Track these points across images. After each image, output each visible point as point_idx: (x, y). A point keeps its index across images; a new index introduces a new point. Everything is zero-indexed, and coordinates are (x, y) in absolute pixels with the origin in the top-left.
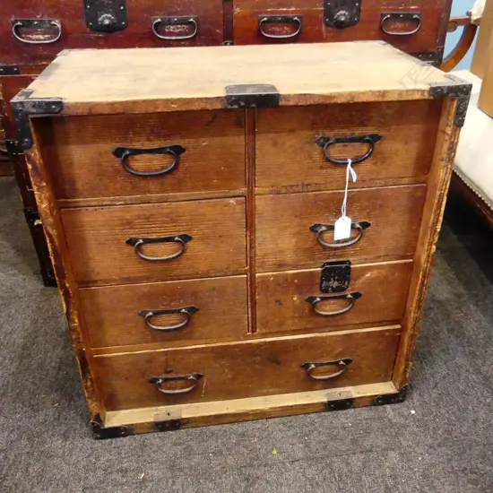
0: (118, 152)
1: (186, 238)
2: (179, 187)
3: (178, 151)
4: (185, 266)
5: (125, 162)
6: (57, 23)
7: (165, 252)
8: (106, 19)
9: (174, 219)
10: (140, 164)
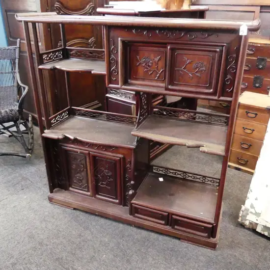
0: (246, 112)
1: (253, 130)
2: (254, 120)
3: (256, 114)
4: (252, 135)
5: (247, 114)
6: (247, 84)
7: (249, 131)
8: (257, 85)
9: (252, 126)
10: (249, 115)
